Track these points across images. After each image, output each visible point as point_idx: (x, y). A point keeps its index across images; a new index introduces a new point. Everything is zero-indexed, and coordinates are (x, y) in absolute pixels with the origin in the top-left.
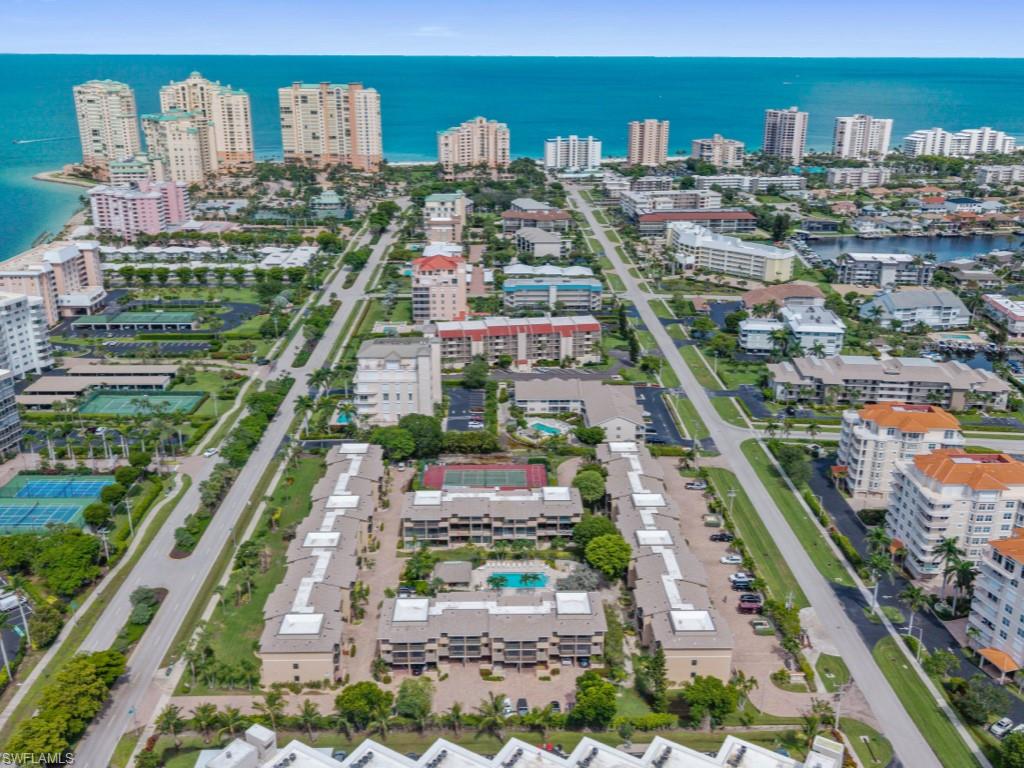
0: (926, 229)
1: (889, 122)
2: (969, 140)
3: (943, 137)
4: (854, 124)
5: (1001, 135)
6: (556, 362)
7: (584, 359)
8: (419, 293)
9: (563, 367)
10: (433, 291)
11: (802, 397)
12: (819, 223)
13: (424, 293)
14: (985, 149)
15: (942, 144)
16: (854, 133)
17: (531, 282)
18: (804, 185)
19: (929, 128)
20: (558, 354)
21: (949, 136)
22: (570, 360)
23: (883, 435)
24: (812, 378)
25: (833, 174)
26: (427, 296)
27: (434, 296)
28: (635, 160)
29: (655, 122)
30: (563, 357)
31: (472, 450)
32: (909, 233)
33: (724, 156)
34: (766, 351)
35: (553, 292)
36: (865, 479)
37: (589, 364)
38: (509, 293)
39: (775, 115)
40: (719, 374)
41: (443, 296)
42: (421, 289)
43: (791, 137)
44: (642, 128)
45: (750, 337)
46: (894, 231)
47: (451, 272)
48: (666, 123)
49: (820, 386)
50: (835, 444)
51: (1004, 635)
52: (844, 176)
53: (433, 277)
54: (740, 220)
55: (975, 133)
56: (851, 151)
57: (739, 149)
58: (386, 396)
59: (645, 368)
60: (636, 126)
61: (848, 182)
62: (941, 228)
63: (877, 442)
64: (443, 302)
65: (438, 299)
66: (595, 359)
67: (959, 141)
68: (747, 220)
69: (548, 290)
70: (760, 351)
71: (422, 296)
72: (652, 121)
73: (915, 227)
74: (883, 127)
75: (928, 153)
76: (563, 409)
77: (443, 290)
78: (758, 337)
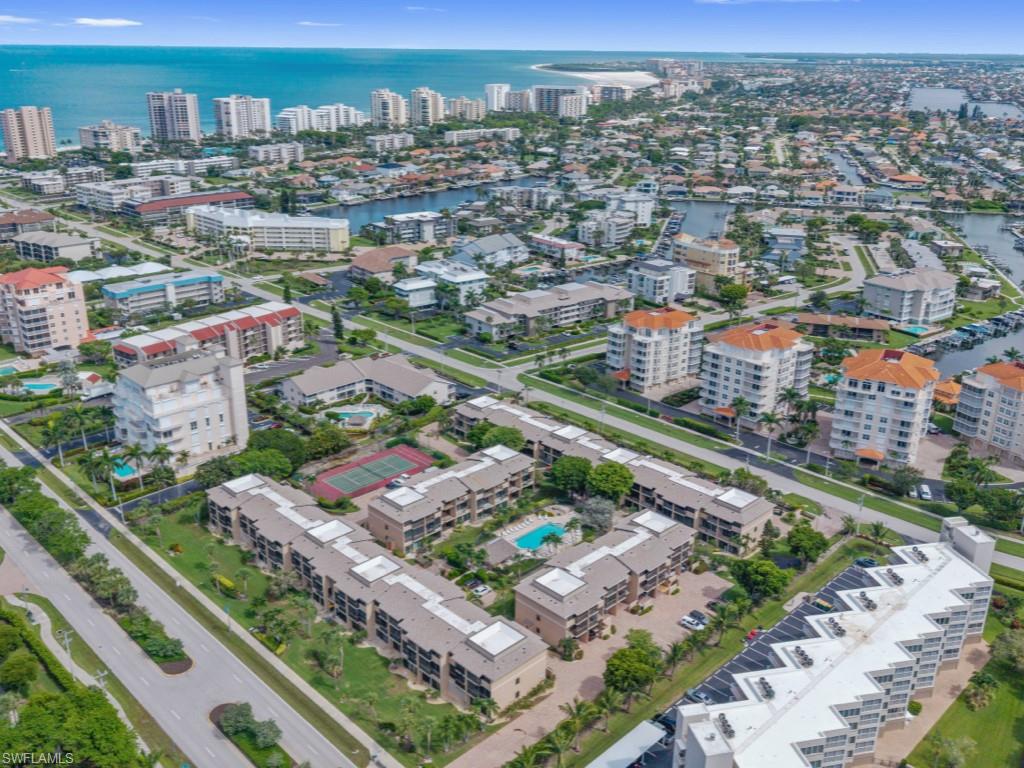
0: (388, 191)
1: (266, 101)
2: (328, 115)
3: (309, 114)
4: (237, 104)
5: (352, 110)
6: (267, 356)
7: (292, 346)
8: (32, 316)
9: (276, 359)
10: (50, 311)
11: (512, 333)
12: (305, 196)
13: (39, 315)
14: (343, 123)
15: (310, 121)
16: (238, 113)
17: (136, 285)
18: (236, 165)
19: (295, 106)
20: (266, 347)
21: (314, 113)
22: (281, 350)
23: (656, 337)
24: (515, 316)
25: (256, 151)
26: (45, 319)
27: (51, 317)
28: (19, 153)
29: (33, 109)
30: (274, 348)
31: (327, 453)
32: (378, 197)
33: (122, 141)
34: (429, 306)
35: (171, 291)
36: (649, 375)
37: (297, 351)
38: (121, 300)
39: (160, 98)
40: (418, 333)
41: (63, 315)
42: (35, 312)
43: (185, 119)
44: (20, 117)
45: (411, 295)
46: (366, 196)
47: (59, 285)
48: (46, 110)
49: (524, 319)
50: (602, 356)
51: (866, 437)
52: (267, 152)
53: (40, 295)
54: (237, 200)
55: (332, 108)
56: (240, 131)
57: (136, 135)
58: (194, 425)
59: (353, 342)
60: (11, 114)
61: (272, 158)
62: (399, 190)
63: (656, 342)
64: (64, 323)
65: (57, 320)
66: (301, 344)
67: (321, 116)
68: (243, 200)
69: (164, 290)
70: (420, 307)
71: (37, 320)
72: (30, 108)
73: (379, 191)
74: (263, 106)
75: (301, 129)
76: (351, 393)
77: (61, 308)
78: (417, 294)
